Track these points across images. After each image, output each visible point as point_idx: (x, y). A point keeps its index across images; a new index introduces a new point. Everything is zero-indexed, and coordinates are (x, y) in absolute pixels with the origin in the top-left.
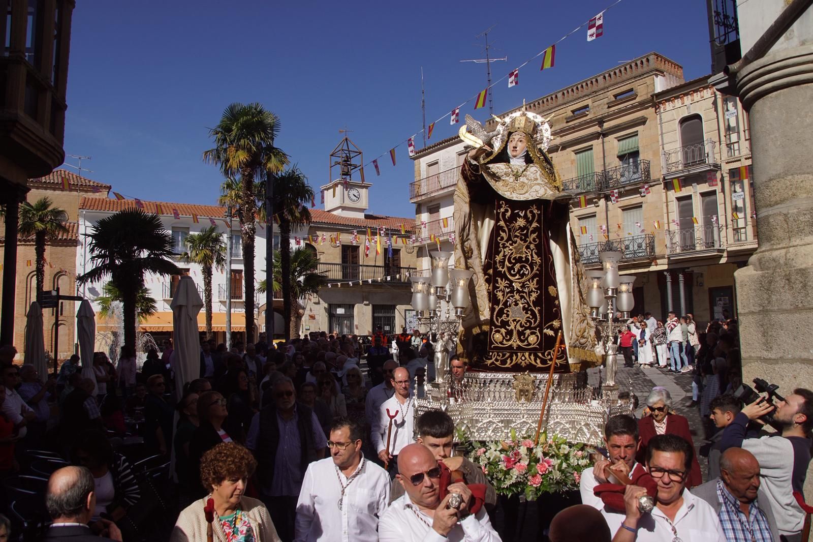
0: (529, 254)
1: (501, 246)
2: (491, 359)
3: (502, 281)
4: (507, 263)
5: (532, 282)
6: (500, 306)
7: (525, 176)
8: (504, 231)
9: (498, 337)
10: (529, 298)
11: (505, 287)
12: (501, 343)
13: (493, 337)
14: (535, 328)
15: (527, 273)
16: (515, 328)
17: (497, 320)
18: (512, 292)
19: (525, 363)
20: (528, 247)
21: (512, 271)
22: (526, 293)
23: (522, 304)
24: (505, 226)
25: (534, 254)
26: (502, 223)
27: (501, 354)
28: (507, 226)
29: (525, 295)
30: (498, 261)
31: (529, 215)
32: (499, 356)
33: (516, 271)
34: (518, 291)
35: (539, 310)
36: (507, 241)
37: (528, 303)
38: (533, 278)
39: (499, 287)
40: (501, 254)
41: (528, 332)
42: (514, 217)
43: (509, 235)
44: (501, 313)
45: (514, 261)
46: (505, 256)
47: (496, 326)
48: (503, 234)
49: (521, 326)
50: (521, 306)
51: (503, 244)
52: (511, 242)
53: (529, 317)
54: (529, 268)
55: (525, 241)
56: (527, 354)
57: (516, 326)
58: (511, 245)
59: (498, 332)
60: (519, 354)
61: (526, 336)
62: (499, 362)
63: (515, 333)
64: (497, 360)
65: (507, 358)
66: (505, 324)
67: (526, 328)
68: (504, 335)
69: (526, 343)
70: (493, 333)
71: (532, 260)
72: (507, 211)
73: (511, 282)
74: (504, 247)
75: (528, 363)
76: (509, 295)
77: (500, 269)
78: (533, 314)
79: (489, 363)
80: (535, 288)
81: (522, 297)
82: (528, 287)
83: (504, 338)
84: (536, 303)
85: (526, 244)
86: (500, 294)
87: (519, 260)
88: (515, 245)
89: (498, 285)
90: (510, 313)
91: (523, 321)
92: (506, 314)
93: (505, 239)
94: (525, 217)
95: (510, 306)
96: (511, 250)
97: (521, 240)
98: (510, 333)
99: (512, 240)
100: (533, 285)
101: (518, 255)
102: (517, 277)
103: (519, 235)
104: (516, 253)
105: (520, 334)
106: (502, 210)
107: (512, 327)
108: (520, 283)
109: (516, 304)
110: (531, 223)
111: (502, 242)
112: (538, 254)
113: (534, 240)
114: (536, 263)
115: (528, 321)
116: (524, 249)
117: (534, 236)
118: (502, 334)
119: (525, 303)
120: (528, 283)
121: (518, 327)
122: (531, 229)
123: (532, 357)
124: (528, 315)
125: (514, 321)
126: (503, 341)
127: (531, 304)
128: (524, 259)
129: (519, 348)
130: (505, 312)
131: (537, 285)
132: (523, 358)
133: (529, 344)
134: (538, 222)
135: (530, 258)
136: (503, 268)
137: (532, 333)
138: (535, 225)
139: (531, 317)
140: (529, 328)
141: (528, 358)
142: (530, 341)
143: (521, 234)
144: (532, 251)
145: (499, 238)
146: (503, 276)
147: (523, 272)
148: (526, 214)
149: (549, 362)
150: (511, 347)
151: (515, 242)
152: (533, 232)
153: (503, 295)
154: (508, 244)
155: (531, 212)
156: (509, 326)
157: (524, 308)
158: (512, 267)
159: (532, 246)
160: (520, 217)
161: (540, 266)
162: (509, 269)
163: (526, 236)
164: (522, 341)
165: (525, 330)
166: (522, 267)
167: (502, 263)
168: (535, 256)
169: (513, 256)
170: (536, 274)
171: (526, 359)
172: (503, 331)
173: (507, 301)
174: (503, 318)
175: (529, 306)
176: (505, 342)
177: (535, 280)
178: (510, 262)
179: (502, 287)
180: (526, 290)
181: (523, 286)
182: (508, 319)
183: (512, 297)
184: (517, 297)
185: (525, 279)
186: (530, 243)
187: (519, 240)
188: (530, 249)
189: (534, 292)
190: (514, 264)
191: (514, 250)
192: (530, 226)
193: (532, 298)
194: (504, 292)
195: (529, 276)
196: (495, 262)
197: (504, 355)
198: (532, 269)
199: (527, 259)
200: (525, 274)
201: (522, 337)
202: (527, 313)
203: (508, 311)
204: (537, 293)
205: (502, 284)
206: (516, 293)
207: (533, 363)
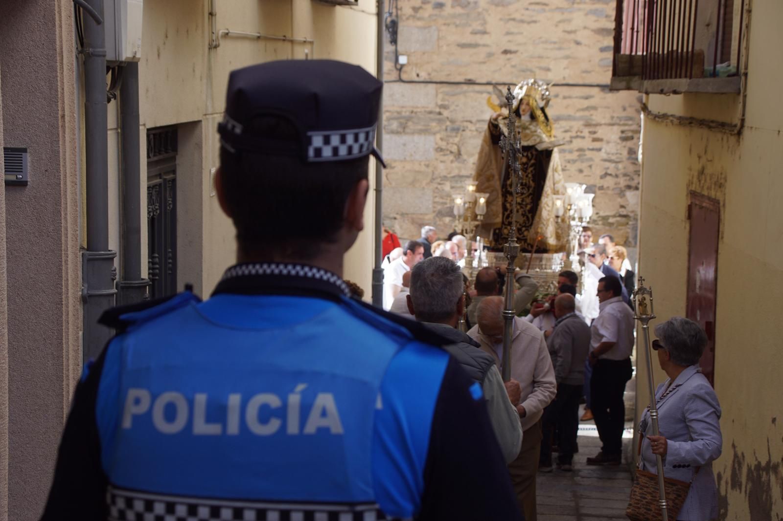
0: (527, 181)
3: (510, 196)
5: (528, 198)
6: (508, 212)
7: (529, 129)
9: (506, 231)
10: (526, 208)
11: (511, 200)
12: (507, 235)
13: (503, 231)
14: (528, 227)
15: (525, 192)
17: (506, 221)
20: (527, 176)
22: (524, 205)
33: (519, 190)
34: (519, 204)
37: (525, 211)
38: (528, 196)
39: (508, 200)
41: (524, 229)
44: (508, 217)
47: (505, 225)
49: (520, 225)
50: (521, 212)
53: (525, 220)
54: (527, 190)
55: (526, 172)
56: (523, 242)
59: (506, 228)
61: (523, 231)
67: (523, 227)
69: (522, 235)
70: (503, 228)
71: (529, 184)
78: (528, 218)
80: (529, 202)
81: (521, 207)
82: (525, 201)
84: (529, 211)
86: (508, 205)
91: (521, 222)
92: (511, 217)
94: (527, 156)
97: (523, 171)
100: (528, 200)
102: (520, 194)
105: (519, 230)
108: (520, 198)
109: (518, 212)
112: (533, 181)
113: (532, 171)
114: (532, 186)
115: (524, 222)
116: (525, 177)
117: (531, 169)
118: (508, 229)
119: (523, 211)
120: (525, 198)
123: (526, 245)
125: (516, 222)
127: (527, 212)
128: (524, 184)
129: (518, 238)
131: (531, 200)
133: (524, 236)
134: (535, 159)
137: (526, 230)
138: (533, 161)
140: (525, 226)
141: (524, 245)
143: (523, 168)
144: (530, 178)
146: (511, 194)
147: (523, 192)
148: (528, 154)
152: (531, 166)
153: (510, 206)
155: (531, 153)
157: (522, 214)
159: (530, 175)
160: (523, 156)
161: (534, 188)
163: (527, 169)
164: (520, 234)
166: (523, 188)
168: (531, 182)
170: (531, 193)
172: (509, 227)
175: (525, 213)
177: (530, 197)
180: (524, 203)
181: (523, 201)
184: (519, 207)
185: (524, 196)
186: (529, 173)
189: (529, 204)
192: (530, 162)
194: (510, 204)
195: (527, 195)
196: (506, 185)
198: (529, 190)
199: (526, 184)
202: (524, 217)
204: (531, 205)
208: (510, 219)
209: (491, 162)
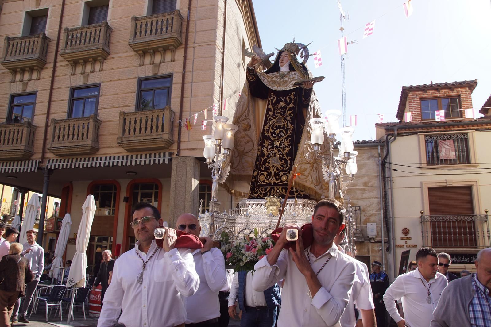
0: (286, 123)
1: (268, 120)
2: (258, 193)
3: (267, 141)
4: (271, 130)
5: (286, 141)
6: (265, 158)
7: (288, 76)
8: (271, 111)
9: (262, 178)
10: (284, 151)
11: (268, 145)
12: (264, 182)
13: (259, 178)
14: (286, 171)
15: (283, 135)
16: (273, 171)
17: (262, 167)
18: (273, 148)
19: (279, 194)
20: (285, 119)
21: (274, 135)
22: (282, 148)
23: (279, 155)
24: (271, 107)
25: (289, 124)
26: (270, 106)
27: (264, 189)
28: (273, 107)
29: (281, 149)
30: (265, 129)
31: (288, 99)
32: (263, 191)
33: (276, 134)
34: (277, 147)
35: (290, 159)
36: (272, 116)
37: (282, 154)
38: (287, 139)
39: (265, 146)
40: (268, 125)
41: (281, 173)
42: (278, 101)
43: (274, 112)
44: (265, 161)
45: (275, 128)
46: (270, 126)
47: (262, 171)
48: (270, 113)
49: (277, 169)
50: (279, 156)
51: (270, 118)
52: (274, 117)
53: (283, 164)
54: (285, 133)
55: (284, 115)
56: (280, 188)
57: (273, 169)
58: (274, 118)
59: (262, 174)
60: (275, 188)
61: (280, 176)
62: (262, 195)
63: (273, 174)
64: (261, 194)
65: (268, 192)
66: (267, 169)
67: (281, 171)
68: (266, 176)
69: (279, 181)
70: (259, 175)
71: (287, 127)
72: (274, 98)
73: (273, 141)
74: (270, 120)
75: (280, 194)
76: (271, 150)
77: (266, 134)
78: (286, 161)
79: (256, 196)
80: (288, 145)
81: (279, 151)
82: (283, 144)
83: (266, 178)
84: (287, 155)
85: (284, 117)
86: (265, 150)
87: (279, 127)
88: (277, 118)
89: (264, 144)
90: (270, 162)
91: (279, 166)
92: (268, 162)
93: (271, 115)
94: (285, 101)
95: (271, 157)
96: (274, 121)
97: (281, 115)
98: (269, 174)
99: (275, 115)
100: (286, 143)
101: (278, 124)
102: (277, 138)
103: (280, 112)
104: (277, 123)
105: (276, 174)
106: (271, 98)
107: (271, 170)
108: (278, 142)
109: (275, 156)
110: (289, 104)
111: (270, 117)
113: (290, 115)
114: (290, 129)
115: (282, 166)
116: (283, 121)
118: (264, 176)
119: (281, 154)
120: (283, 141)
121: (275, 170)
122: (288, 108)
123: (284, 190)
124: (282, 162)
125: (273, 166)
126: (265, 180)
127: (285, 155)
128: (282, 127)
129: (275, 184)
130: (268, 161)
131: (289, 143)
132: (278, 191)
133: (282, 181)
134: (293, 104)
135: (286, 126)
136: (268, 133)
137: (284, 174)
138: (291, 105)
139: (284, 163)
140: (283, 171)
141: (281, 191)
142: (282, 180)
143: (281, 111)
144: (288, 121)
145: (268, 115)
146: (268, 138)
147: (281, 135)
148: (286, 99)
149: (295, 194)
150: (269, 184)
151: (277, 117)
152: (289, 110)
153: (267, 150)
154: (273, 119)
155: (290, 98)
156: (269, 170)
157: (280, 158)
158: (274, 132)
159: (288, 118)
160: (282, 101)
161: (293, 130)
162: (272, 133)
163: (285, 112)
164: (277, 180)
165: (280, 172)
166: (280, 132)
167: (268, 130)
169: (275, 125)
170: (289, 135)
171: (279, 191)
172: (265, 173)
173: (269, 154)
174: (266, 165)
175: (283, 156)
176: (266, 181)
177: (289, 139)
178: (273, 129)
179: (267, 145)
180: (282, 146)
181: (280, 144)
182: (269, 165)
183: (273, 151)
184: (276, 151)
185: (281, 139)
186: (287, 116)
187: (279, 115)
188: (286, 120)
189: (287, 147)
190: (276, 130)
191: (276, 122)
192: (288, 106)
193: (285, 151)
194: (267, 148)
195: (285, 137)
197: (266, 190)
198: (287, 133)
199: (284, 127)
200: (281, 136)
201: (277, 177)
202: (281, 161)
203: (269, 160)
204: (289, 147)
205: (267, 143)
206: (275, 149)
207: (284, 194)
208: (267, 165)
209: (249, 111)
